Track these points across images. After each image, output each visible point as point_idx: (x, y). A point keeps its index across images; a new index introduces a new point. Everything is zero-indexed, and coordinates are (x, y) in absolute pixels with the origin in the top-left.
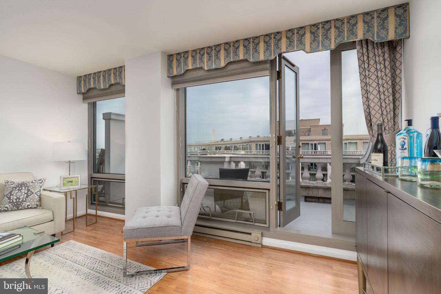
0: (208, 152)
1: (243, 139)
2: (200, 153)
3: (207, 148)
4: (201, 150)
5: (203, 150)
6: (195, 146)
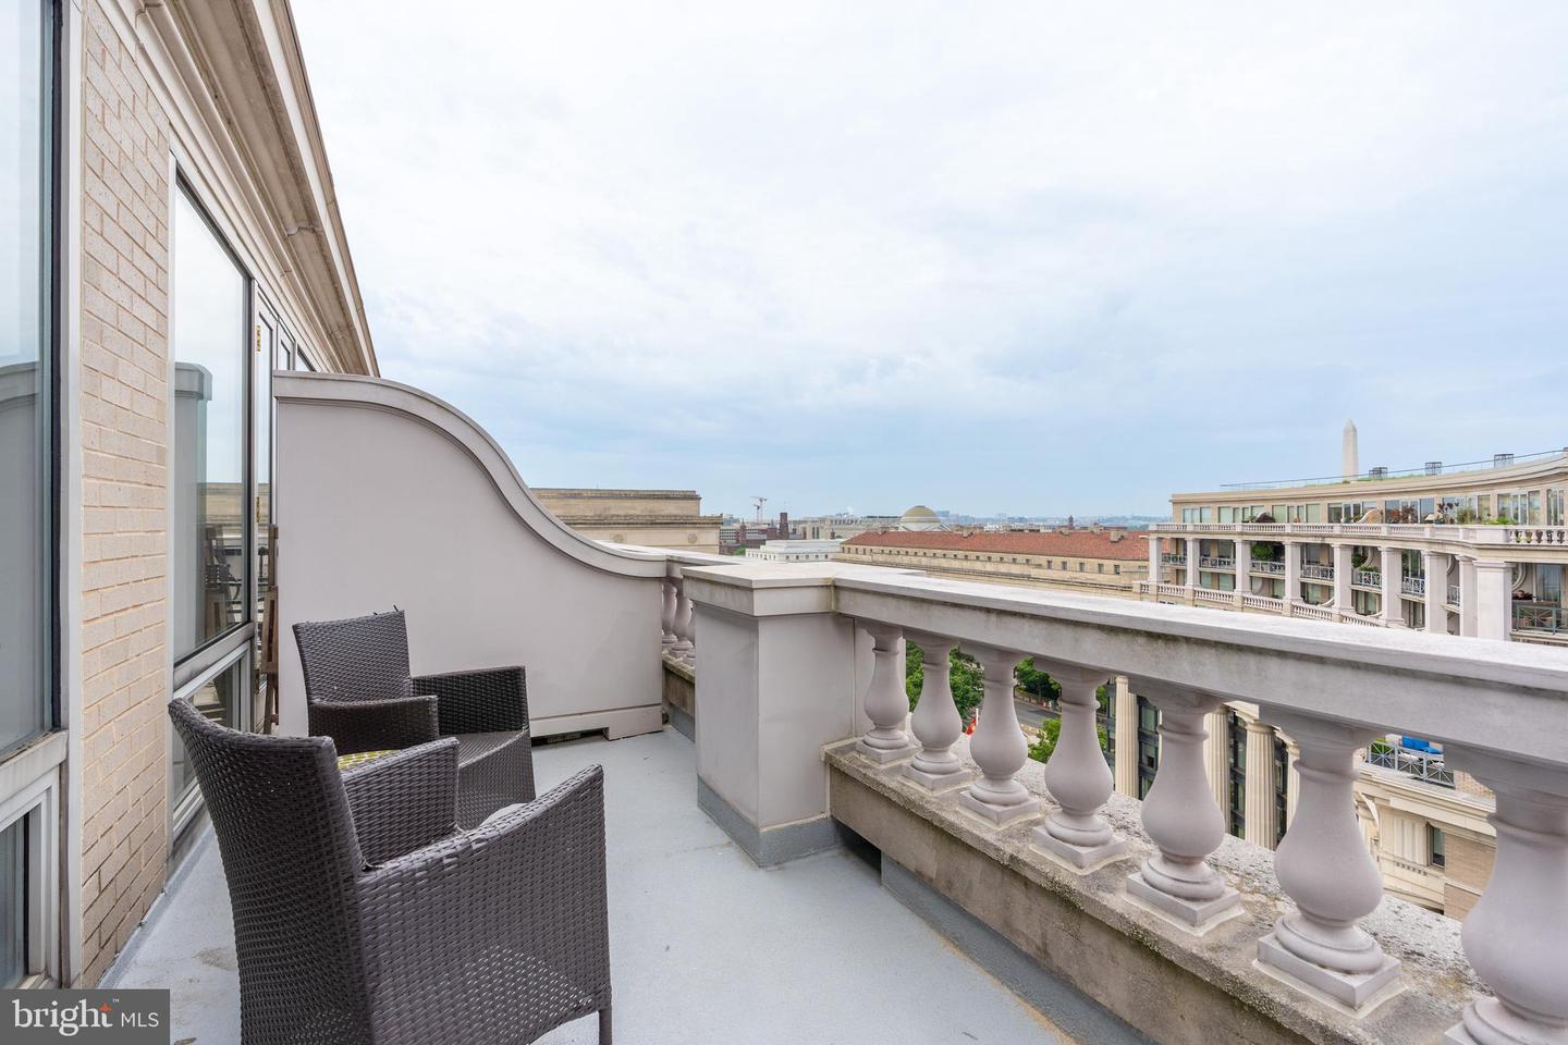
0: (1288, 530)
1: (1445, 471)
2: (1241, 534)
3: (1280, 512)
4: (1252, 519)
5: (1259, 521)
6: (1219, 503)
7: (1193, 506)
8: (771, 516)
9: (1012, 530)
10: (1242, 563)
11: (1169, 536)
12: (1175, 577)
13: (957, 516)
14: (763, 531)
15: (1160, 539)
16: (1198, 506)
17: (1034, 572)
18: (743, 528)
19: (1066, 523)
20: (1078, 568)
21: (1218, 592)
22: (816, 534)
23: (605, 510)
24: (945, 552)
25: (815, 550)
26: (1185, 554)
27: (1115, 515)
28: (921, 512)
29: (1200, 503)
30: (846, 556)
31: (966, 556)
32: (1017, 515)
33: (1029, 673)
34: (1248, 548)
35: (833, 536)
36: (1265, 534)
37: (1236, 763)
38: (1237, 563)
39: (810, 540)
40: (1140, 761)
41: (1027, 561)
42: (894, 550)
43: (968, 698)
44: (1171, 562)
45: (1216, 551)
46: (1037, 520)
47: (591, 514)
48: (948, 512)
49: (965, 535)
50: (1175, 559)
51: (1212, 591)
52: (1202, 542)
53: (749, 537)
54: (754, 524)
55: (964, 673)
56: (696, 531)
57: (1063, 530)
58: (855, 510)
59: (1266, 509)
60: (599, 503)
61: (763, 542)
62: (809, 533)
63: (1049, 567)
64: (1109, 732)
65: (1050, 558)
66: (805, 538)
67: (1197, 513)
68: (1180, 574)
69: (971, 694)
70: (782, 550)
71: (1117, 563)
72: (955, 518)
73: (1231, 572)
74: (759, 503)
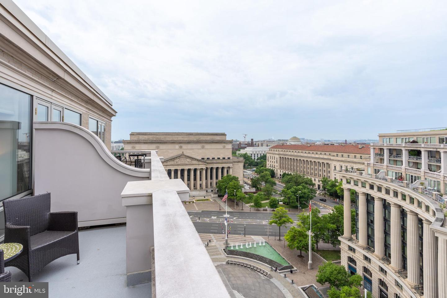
0: (423, 146)
2: (405, 147)
3: (420, 140)
4: (409, 142)
5: (411, 143)
6: (396, 137)
7: (386, 137)
8: (248, 140)
9: (325, 144)
10: (405, 157)
11: (378, 147)
12: (380, 161)
13: (307, 140)
14: (246, 144)
15: (374, 148)
16: (388, 138)
17: (332, 158)
18: (240, 143)
19: (344, 142)
20: (347, 157)
21: (396, 166)
22: (262, 145)
23: (199, 138)
24: (302, 151)
25: (261, 150)
26: (384, 153)
27: (362, 139)
28: (295, 138)
29: (390, 137)
30: (271, 152)
31: (309, 152)
32: (327, 139)
33: (330, 190)
34: (407, 152)
35: (267, 146)
36: (414, 147)
37: (403, 224)
38: (403, 157)
39: (260, 147)
40: (368, 221)
41: (330, 154)
42: (286, 150)
43: (309, 197)
44: (379, 156)
45: (395, 153)
46: (334, 141)
47: (195, 140)
48: (304, 138)
49: (309, 146)
50: (380, 155)
51: (394, 166)
52: (390, 149)
53: (242, 146)
54: (243, 142)
55: (308, 189)
56: (225, 145)
57: (342, 144)
58: (274, 138)
59: (415, 139)
60: (197, 137)
61: (246, 147)
62: (260, 145)
63: (337, 156)
64: (356, 211)
65: (337, 153)
66: (259, 146)
67: (388, 140)
68: (382, 160)
69: (310, 196)
70: (251, 150)
71: (361, 155)
72: (306, 140)
73: (401, 160)
74: (245, 136)
